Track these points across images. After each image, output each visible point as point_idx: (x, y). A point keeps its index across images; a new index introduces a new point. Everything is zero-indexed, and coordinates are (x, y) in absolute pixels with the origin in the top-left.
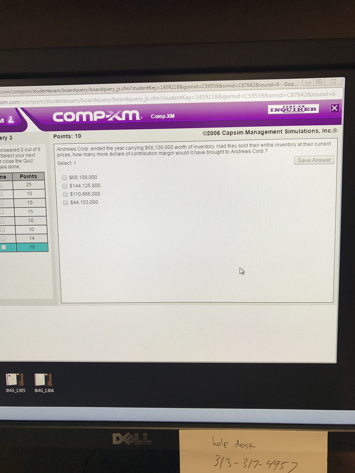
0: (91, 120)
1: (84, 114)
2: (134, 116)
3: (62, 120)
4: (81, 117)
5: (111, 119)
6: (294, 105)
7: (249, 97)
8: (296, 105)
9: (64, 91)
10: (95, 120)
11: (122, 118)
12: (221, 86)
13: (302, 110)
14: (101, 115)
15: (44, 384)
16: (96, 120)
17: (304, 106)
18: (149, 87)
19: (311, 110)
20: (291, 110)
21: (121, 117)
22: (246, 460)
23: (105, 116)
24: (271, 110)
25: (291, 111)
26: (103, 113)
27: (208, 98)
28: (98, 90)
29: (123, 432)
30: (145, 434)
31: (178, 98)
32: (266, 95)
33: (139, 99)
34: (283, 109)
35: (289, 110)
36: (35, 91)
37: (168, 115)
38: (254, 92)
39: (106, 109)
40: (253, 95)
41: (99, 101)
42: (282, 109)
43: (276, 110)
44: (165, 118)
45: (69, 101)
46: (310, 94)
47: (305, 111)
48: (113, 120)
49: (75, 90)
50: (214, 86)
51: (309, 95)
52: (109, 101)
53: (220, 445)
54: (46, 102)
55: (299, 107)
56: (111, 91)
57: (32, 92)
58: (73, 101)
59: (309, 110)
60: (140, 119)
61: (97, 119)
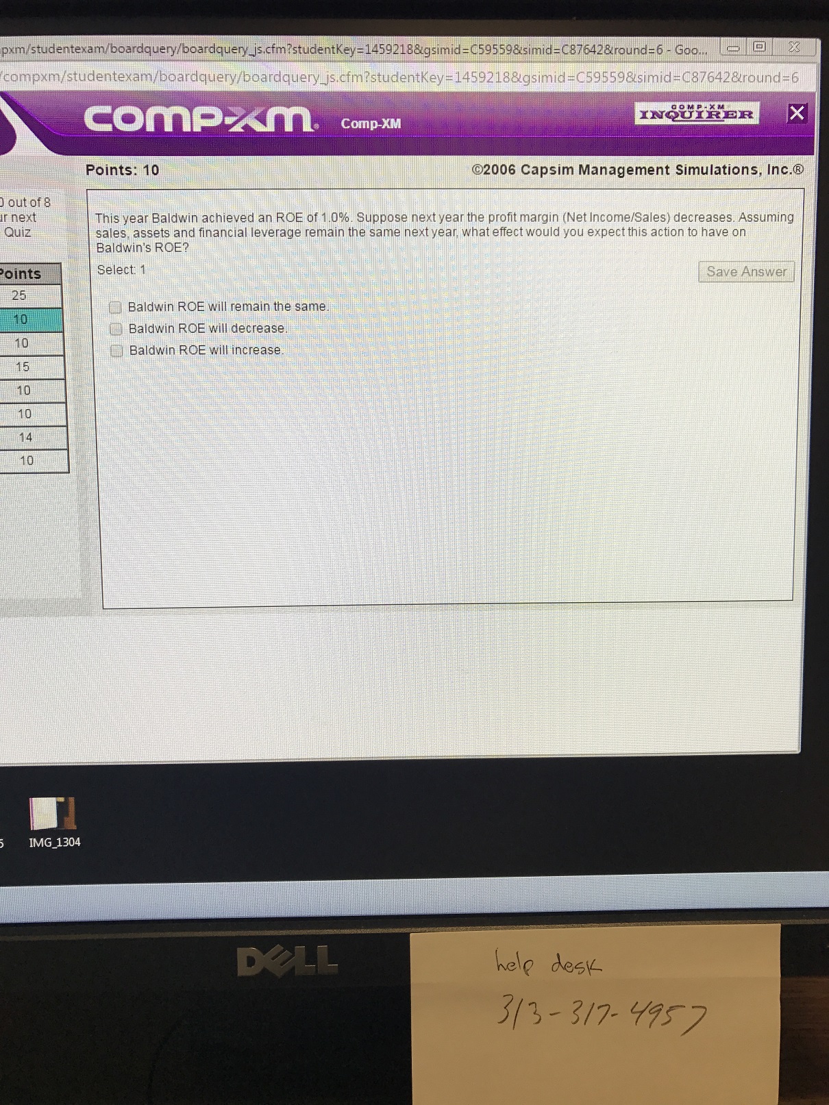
0: (186, 128)
1: (168, 114)
2: (298, 120)
3: (107, 128)
4: (159, 120)
5: (238, 128)
6: (699, 103)
7: (589, 79)
8: (703, 104)
9: (114, 50)
10: (197, 129)
11: (265, 125)
12: (517, 50)
13: (718, 117)
14: (211, 116)
15: (54, 825)
16: (199, 130)
17: (722, 107)
18: (335, 46)
19: (739, 118)
20: (691, 116)
21: (264, 122)
22: (580, 1003)
23: (224, 120)
24: (641, 115)
25: (692, 119)
26: (218, 113)
27: (487, 79)
28: (205, 52)
29: (264, 944)
30: (322, 949)
31: (411, 78)
32: (631, 78)
33: (312, 77)
34: (672, 112)
35: (687, 115)
36: (36, 49)
37: (386, 122)
38: (600, 68)
39: (224, 101)
40: (598, 77)
41: (206, 78)
42: (669, 113)
43: (655, 115)
44: (375, 127)
45: (126, 77)
46: (738, 76)
47: (725, 120)
48: (242, 130)
49: (142, 49)
50: (502, 51)
51: (735, 79)
52: (233, 81)
53: (514, 967)
54: (66, 78)
55: (712, 110)
56: (239, 56)
57: (30, 51)
58: (138, 78)
59: (735, 117)
60: (312, 131)
61: (203, 128)
